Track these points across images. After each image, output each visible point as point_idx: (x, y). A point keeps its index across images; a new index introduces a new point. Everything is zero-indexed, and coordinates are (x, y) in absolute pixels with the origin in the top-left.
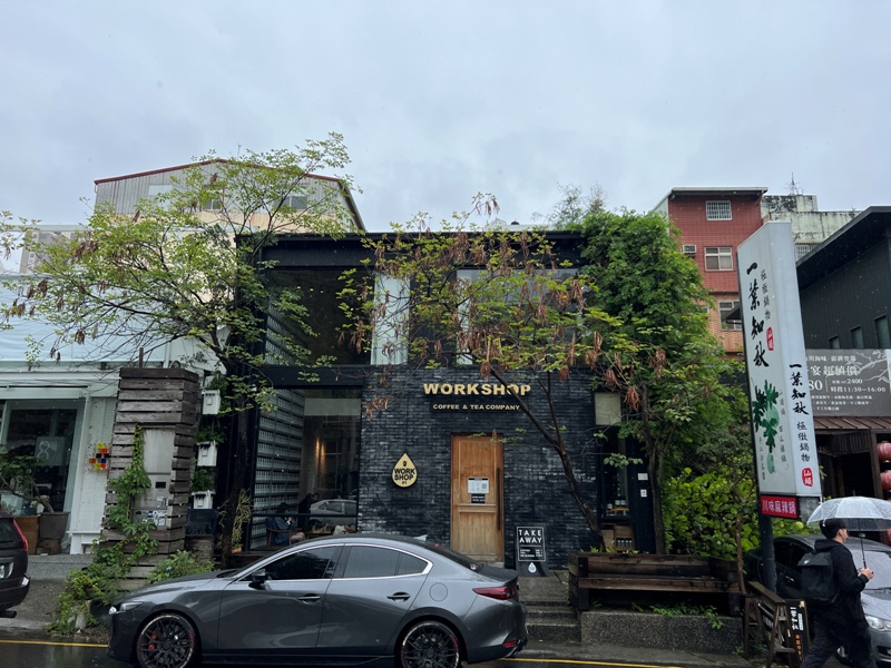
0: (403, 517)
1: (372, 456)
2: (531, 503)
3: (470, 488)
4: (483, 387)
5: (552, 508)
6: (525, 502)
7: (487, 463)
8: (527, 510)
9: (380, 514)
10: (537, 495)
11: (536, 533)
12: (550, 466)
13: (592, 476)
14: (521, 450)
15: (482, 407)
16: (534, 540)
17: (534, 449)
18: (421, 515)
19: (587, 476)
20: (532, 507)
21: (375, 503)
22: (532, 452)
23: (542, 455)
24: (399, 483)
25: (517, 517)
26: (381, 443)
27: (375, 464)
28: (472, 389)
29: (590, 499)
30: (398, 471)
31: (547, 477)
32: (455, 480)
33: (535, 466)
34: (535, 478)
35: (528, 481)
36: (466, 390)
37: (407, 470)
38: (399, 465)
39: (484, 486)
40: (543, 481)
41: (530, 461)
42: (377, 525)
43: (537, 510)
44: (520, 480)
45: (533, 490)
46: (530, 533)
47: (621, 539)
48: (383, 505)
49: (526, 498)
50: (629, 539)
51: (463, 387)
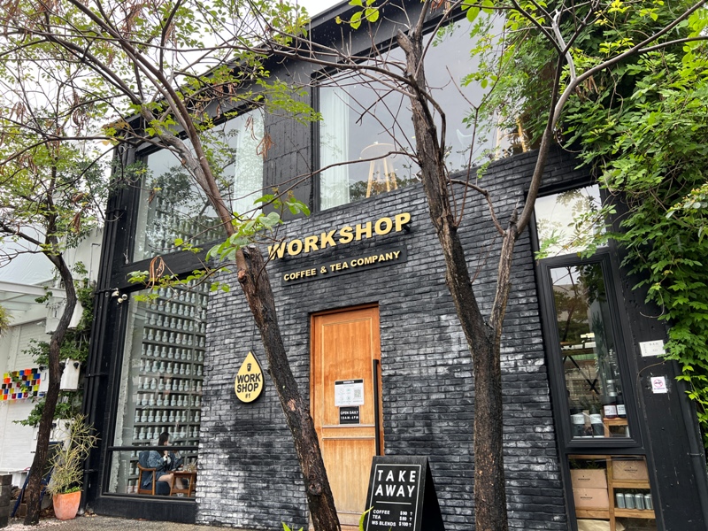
0: (248, 449)
1: (216, 362)
2: (427, 418)
3: (337, 398)
4: (342, 233)
5: (463, 426)
6: (416, 417)
7: (360, 353)
8: (419, 431)
9: (223, 445)
10: (437, 403)
11: (407, 476)
12: (455, 348)
13: (535, 358)
14: (406, 326)
15: (345, 265)
16: (401, 491)
17: (427, 320)
18: (269, 445)
19: (525, 359)
20: (429, 426)
21: (218, 429)
22: (423, 326)
23: (442, 328)
24: (242, 396)
25: (404, 444)
26: (227, 341)
27: (219, 373)
28: (327, 240)
29: (537, 404)
30: (241, 379)
31: (452, 368)
32: (317, 387)
33: (429, 350)
34: (432, 371)
35: (421, 379)
36: (318, 244)
37: (252, 377)
38: (243, 371)
39: (357, 393)
40: (445, 377)
41: (421, 342)
42: (219, 462)
43: (437, 431)
44: (406, 378)
45: (429, 393)
46: (396, 476)
47: (624, 491)
48: (226, 431)
49: (418, 410)
50: (644, 492)
51: (315, 239)
